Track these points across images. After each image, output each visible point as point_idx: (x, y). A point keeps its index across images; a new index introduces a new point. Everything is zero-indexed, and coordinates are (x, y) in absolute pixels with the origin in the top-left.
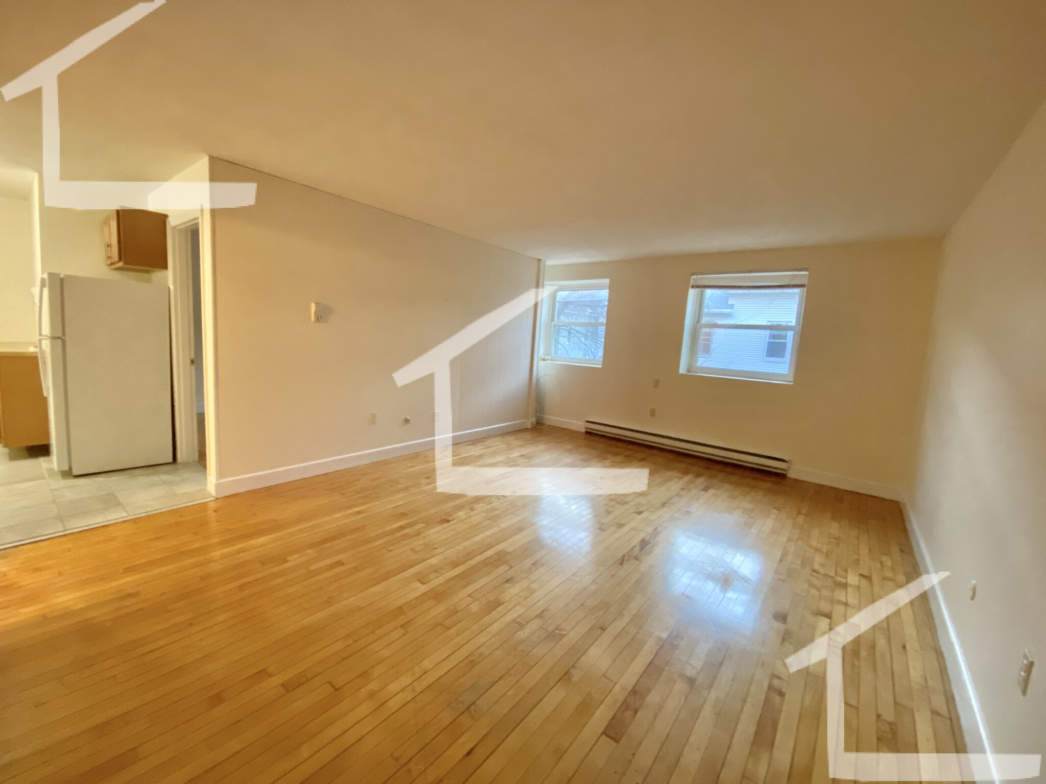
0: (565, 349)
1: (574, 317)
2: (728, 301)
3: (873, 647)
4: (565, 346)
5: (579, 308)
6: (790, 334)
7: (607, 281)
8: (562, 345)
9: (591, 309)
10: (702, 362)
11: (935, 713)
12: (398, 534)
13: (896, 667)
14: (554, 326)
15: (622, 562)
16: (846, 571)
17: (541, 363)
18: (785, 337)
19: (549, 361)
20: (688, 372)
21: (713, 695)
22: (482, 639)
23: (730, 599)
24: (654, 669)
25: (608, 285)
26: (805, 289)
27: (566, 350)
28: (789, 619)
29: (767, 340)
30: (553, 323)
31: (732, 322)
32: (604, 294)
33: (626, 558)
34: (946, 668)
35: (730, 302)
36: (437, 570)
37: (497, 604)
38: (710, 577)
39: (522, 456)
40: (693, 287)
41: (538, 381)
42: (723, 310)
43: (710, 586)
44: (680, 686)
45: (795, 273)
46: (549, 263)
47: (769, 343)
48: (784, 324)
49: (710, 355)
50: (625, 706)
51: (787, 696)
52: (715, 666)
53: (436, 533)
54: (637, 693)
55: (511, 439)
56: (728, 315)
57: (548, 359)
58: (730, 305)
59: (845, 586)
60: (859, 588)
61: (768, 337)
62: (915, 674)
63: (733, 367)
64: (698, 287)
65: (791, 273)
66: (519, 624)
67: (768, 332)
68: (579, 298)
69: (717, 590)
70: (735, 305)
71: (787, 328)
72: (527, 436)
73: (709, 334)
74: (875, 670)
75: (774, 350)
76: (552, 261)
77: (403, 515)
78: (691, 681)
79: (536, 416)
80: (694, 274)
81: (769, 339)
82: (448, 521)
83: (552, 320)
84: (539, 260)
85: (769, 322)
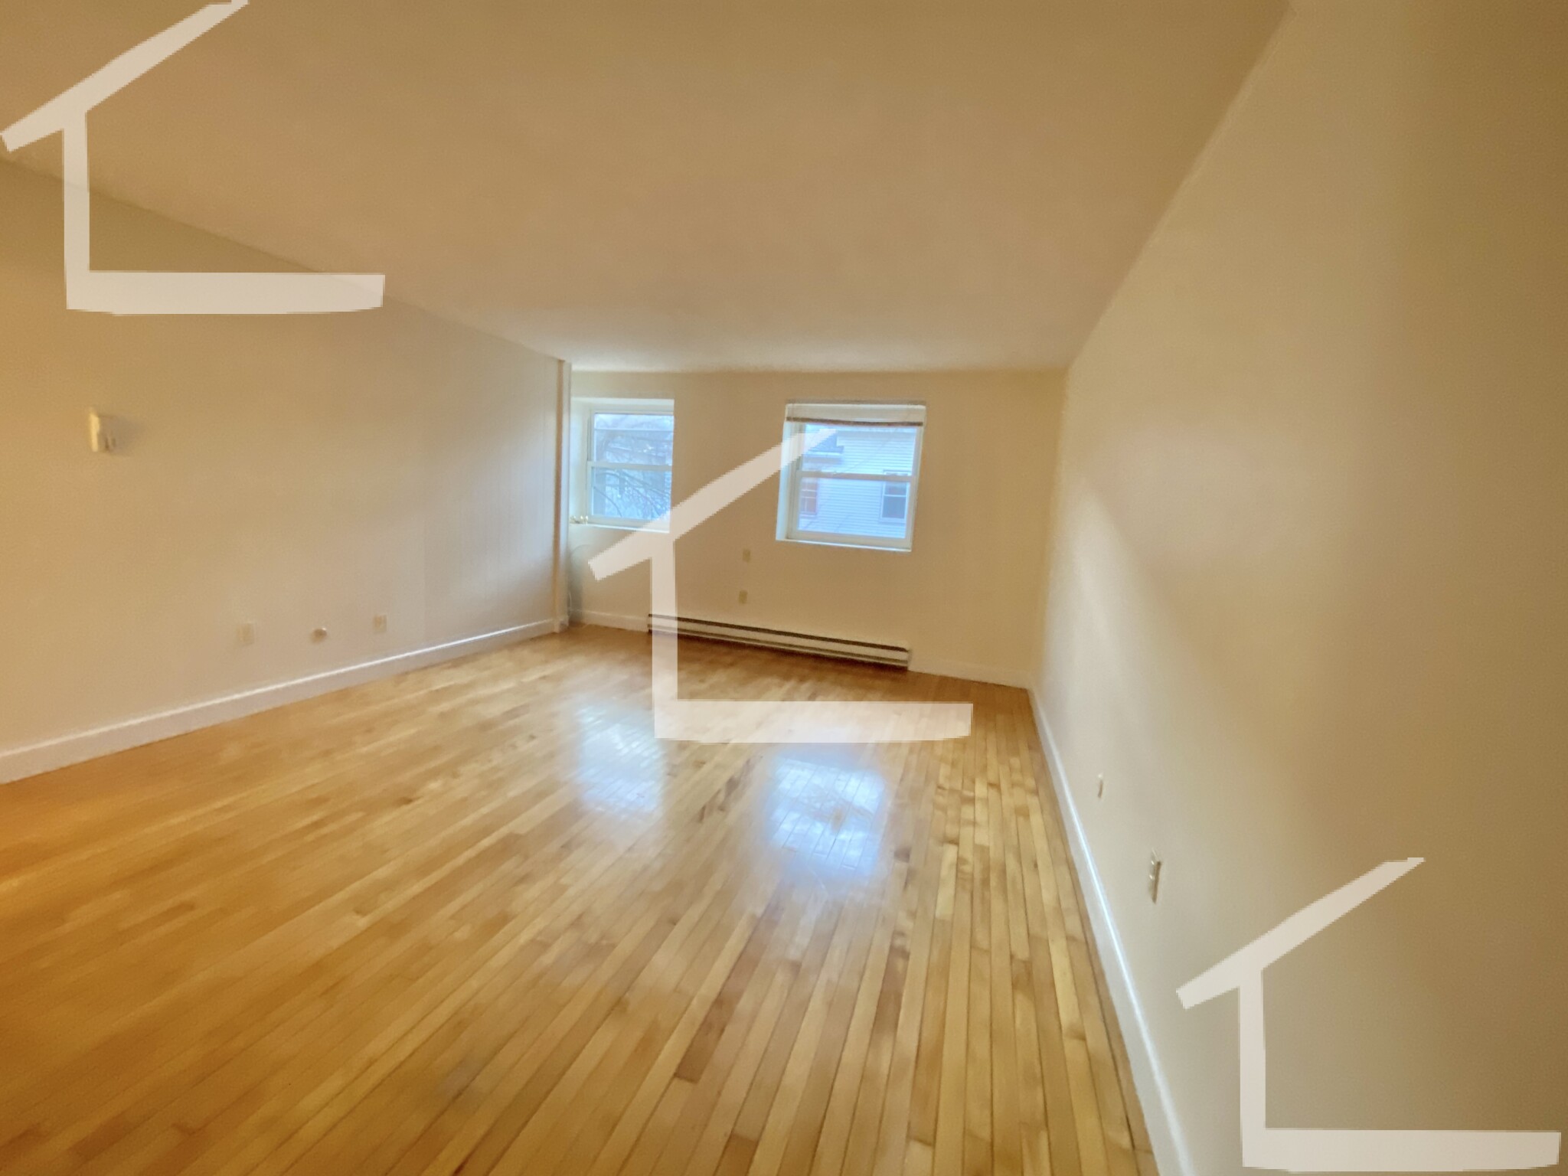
0: (615, 505)
1: (627, 455)
2: (835, 443)
3: (1003, 871)
4: (615, 501)
5: (633, 441)
6: (908, 486)
7: (670, 403)
8: (609, 499)
9: (651, 445)
10: (804, 524)
11: (1070, 939)
12: (310, 838)
13: (1028, 891)
14: (593, 468)
15: (701, 816)
16: (974, 782)
17: (573, 527)
18: (904, 491)
19: (587, 525)
20: (787, 538)
21: (824, 976)
22: (474, 983)
23: (843, 842)
24: (746, 964)
25: (673, 409)
26: (922, 428)
27: (617, 507)
28: (912, 857)
29: (884, 494)
30: (590, 464)
31: (839, 470)
32: (668, 422)
33: (706, 811)
34: (1078, 881)
35: (839, 444)
36: (389, 886)
37: (503, 919)
38: (819, 816)
39: (544, 678)
40: (789, 419)
41: (569, 555)
42: (830, 454)
43: (818, 828)
44: (781, 978)
45: (911, 407)
46: (578, 366)
47: (885, 497)
48: (899, 474)
49: (816, 514)
50: (706, 1026)
51: (911, 957)
52: (823, 940)
53: (385, 824)
54: (723, 1003)
55: (525, 653)
56: (838, 461)
57: (585, 520)
58: (839, 447)
59: (972, 801)
60: (987, 800)
61: (884, 490)
62: (1048, 897)
63: (843, 531)
64: (796, 419)
65: (905, 407)
66: (541, 945)
67: (884, 485)
68: (633, 427)
69: (827, 833)
70: (845, 447)
71: (903, 479)
72: (555, 644)
73: (815, 486)
74: (1006, 900)
75: (892, 508)
76: (582, 365)
77: (319, 801)
78: (796, 967)
79: (569, 612)
80: (790, 402)
81: (886, 493)
82: (409, 801)
83: (589, 459)
84: (561, 362)
85: (884, 471)
